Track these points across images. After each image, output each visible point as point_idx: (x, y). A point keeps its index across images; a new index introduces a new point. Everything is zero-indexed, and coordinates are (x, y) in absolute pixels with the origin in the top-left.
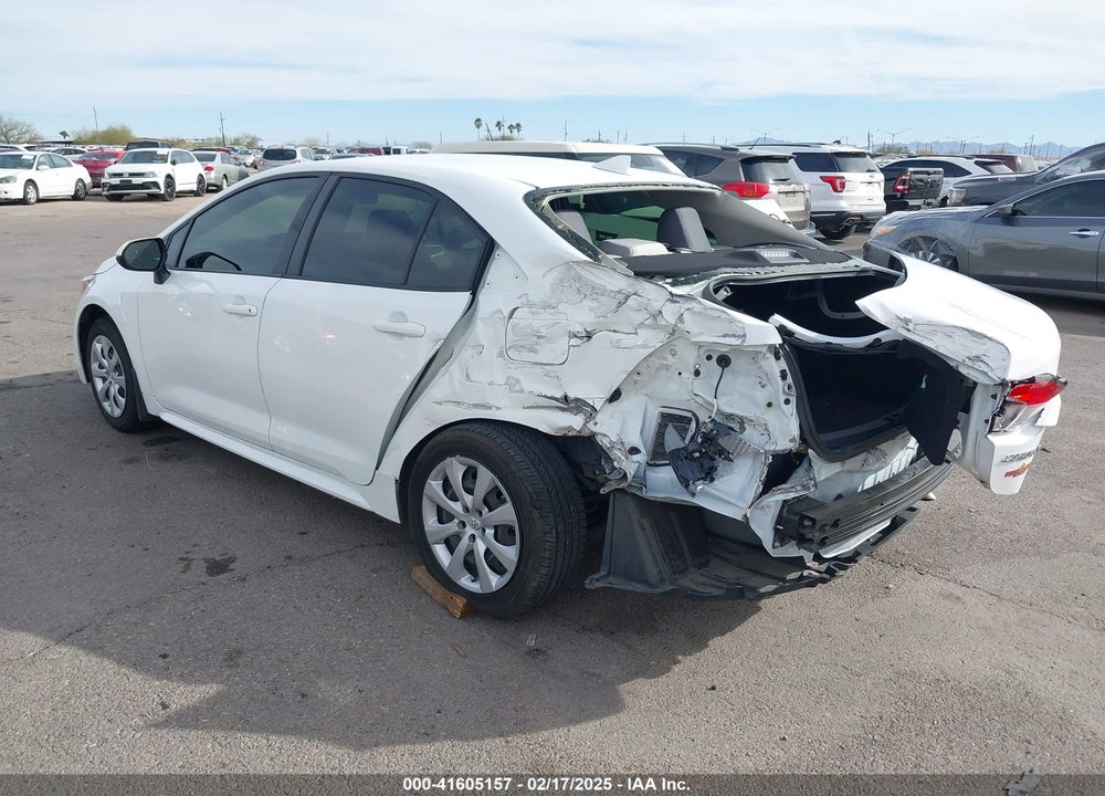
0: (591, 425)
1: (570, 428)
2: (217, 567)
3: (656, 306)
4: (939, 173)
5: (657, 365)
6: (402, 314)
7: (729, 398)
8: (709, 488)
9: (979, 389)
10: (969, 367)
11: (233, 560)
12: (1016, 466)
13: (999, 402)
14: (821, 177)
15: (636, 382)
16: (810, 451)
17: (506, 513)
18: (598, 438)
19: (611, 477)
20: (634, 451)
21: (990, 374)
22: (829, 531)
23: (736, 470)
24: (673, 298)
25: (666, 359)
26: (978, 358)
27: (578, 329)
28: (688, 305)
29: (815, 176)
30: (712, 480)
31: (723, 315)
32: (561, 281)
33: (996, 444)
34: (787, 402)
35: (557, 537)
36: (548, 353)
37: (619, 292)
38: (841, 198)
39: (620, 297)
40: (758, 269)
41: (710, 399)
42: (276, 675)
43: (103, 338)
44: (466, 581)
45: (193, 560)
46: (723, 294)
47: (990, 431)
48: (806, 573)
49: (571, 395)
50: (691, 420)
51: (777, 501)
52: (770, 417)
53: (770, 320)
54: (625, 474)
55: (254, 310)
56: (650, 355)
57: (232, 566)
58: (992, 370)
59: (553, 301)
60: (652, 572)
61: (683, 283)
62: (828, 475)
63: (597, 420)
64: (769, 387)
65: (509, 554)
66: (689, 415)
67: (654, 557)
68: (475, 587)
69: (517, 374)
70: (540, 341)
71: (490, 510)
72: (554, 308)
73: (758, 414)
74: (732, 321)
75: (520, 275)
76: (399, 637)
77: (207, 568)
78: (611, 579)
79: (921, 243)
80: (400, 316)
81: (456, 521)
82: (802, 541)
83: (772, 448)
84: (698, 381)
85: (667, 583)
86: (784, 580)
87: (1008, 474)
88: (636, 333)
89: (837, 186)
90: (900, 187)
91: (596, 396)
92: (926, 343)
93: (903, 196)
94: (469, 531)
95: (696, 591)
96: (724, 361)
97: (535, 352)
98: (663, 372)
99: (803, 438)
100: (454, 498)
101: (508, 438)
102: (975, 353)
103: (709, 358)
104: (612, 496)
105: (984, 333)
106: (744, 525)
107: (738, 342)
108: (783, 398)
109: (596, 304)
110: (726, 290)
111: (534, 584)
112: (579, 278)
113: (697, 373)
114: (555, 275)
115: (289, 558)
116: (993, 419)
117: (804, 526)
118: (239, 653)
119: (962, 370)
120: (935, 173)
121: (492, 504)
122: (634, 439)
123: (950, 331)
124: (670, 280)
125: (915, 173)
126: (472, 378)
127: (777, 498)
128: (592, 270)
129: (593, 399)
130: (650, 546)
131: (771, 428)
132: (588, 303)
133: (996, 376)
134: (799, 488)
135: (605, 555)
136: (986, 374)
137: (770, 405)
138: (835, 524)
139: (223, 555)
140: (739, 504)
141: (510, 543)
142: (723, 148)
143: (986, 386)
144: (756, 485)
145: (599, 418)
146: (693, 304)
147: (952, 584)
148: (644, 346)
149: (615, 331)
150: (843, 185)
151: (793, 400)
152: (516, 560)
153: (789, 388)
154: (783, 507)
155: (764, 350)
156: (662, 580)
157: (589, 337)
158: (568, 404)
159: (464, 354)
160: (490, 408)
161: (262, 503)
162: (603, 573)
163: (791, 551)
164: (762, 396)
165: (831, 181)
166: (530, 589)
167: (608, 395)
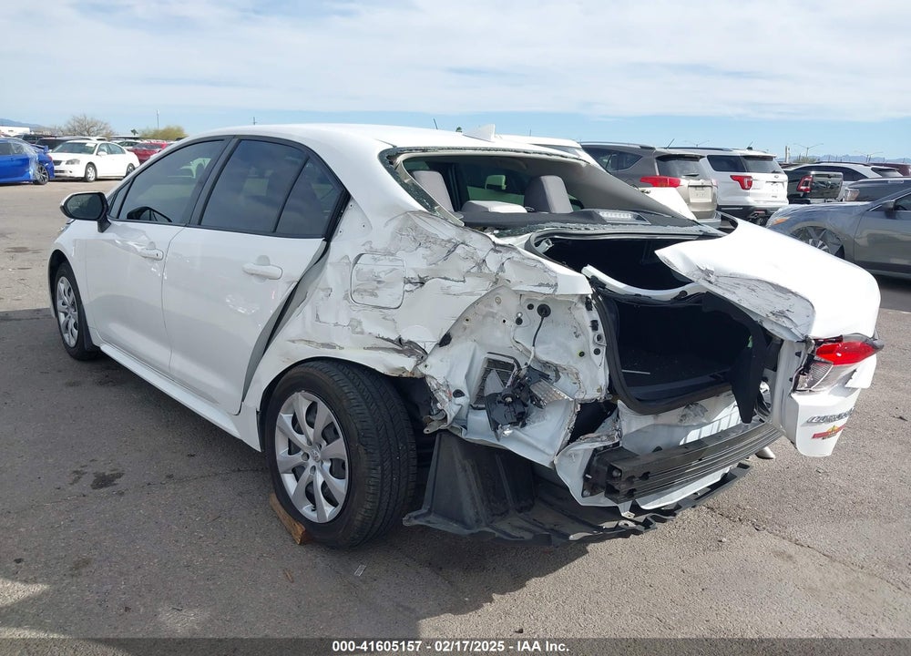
0: (421, 367)
1: (404, 369)
2: (103, 481)
3: (481, 255)
4: (839, 176)
5: (484, 313)
6: (267, 258)
7: (546, 346)
8: (519, 433)
9: (785, 346)
10: (773, 322)
11: (120, 476)
12: (825, 427)
13: (803, 360)
14: (731, 176)
15: (465, 328)
16: (619, 402)
17: (338, 448)
18: (428, 380)
19: (434, 418)
20: (458, 393)
21: (793, 330)
22: (637, 484)
23: (548, 417)
24: (496, 248)
25: (491, 307)
26: (782, 314)
27: (412, 275)
28: (508, 255)
29: (726, 175)
30: (524, 425)
31: (539, 265)
32: (401, 230)
33: (800, 404)
34: (597, 352)
35: (383, 474)
36: (387, 297)
37: (449, 241)
38: (748, 195)
39: (450, 246)
40: (587, 226)
41: (529, 346)
42: (110, 587)
43: (64, 278)
44: (306, 510)
45: (84, 474)
46: (545, 246)
47: (794, 390)
48: (622, 523)
49: (405, 338)
50: (513, 366)
51: (586, 450)
52: (581, 366)
53: (583, 271)
54: (446, 416)
55: (160, 254)
56: (477, 302)
57: (117, 481)
58: (796, 326)
59: (392, 250)
60: (469, 512)
61: (509, 235)
62: (639, 428)
63: (427, 363)
64: (582, 337)
65: (340, 486)
66: (511, 361)
67: (473, 498)
68: (313, 516)
69: (360, 317)
70: (379, 286)
71: (328, 443)
72: (393, 255)
73: (571, 363)
74: (546, 270)
75: (366, 225)
76: (238, 558)
77: (94, 482)
78: (432, 518)
79: (811, 232)
80: (264, 260)
81: (301, 453)
82: (611, 492)
83: (581, 397)
84: (520, 329)
85: (483, 524)
86: (600, 529)
87: (815, 436)
88: (464, 281)
89: (745, 184)
90: (803, 188)
91: (427, 339)
92: (728, 296)
93: (805, 195)
94: (311, 462)
95: (509, 535)
96: (544, 311)
97: (376, 296)
98: (490, 319)
99: (611, 388)
100: (300, 431)
101: (347, 376)
102: (779, 308)
103: (530, 307)
104: (438, 436)
105: (789, 287)
106: (552, 471)
107: (551, 291)
108: (593, 348)
109: (428, 252)
110: (547, 242)
111: (359, 517)
112: (415, 228)
113: (519, 321)
114: (394, 224)
115: (170, 477)
116: (797, 378)
117: (614, 478)
118: (87, 562)
119: (767, 326)
120: (835, 176)
121: (329, 438)
122: (459, 383)
123: (755, 284)
124: (496, 232)
125: (817, 175)
126: (321, 318)
127: (586, 447)
128: (427, 220)
129: (424, 342)
130: (470, 487)
131: (581, 377)
132: (421, 251)
133: (799, 332)
134: (604, 438)
135: (428, 494)
136: (789, 330)
137: (582, 354)
138: (646, 476)
139: (114, 470)
140: (547, 451)
141: (341, 477)
142: (642, 147)
143: (791, 342)
144: (564, 433)
145: (430, 360)
146: (514, 254)
147: (786, 542)
148: (471, 294)
149: (446, 279)
150: (750, 184)
151: (603, 350)
152: (345, 493)
153: (599, 338)
154: (593, 456)
155: (575, 300)
156: (478, 521)
157: (423, 284)
158: (404, 346)
159: (315, 296)
160: (334, 347)
161: (167, 427)
162: (424, 511)
163: (602, 501)
164: (576, 346)
165: (740, 180)
166: (356, 523)
167: (438, 339)
